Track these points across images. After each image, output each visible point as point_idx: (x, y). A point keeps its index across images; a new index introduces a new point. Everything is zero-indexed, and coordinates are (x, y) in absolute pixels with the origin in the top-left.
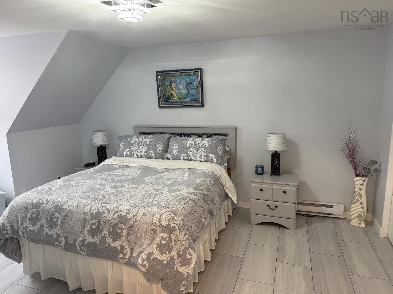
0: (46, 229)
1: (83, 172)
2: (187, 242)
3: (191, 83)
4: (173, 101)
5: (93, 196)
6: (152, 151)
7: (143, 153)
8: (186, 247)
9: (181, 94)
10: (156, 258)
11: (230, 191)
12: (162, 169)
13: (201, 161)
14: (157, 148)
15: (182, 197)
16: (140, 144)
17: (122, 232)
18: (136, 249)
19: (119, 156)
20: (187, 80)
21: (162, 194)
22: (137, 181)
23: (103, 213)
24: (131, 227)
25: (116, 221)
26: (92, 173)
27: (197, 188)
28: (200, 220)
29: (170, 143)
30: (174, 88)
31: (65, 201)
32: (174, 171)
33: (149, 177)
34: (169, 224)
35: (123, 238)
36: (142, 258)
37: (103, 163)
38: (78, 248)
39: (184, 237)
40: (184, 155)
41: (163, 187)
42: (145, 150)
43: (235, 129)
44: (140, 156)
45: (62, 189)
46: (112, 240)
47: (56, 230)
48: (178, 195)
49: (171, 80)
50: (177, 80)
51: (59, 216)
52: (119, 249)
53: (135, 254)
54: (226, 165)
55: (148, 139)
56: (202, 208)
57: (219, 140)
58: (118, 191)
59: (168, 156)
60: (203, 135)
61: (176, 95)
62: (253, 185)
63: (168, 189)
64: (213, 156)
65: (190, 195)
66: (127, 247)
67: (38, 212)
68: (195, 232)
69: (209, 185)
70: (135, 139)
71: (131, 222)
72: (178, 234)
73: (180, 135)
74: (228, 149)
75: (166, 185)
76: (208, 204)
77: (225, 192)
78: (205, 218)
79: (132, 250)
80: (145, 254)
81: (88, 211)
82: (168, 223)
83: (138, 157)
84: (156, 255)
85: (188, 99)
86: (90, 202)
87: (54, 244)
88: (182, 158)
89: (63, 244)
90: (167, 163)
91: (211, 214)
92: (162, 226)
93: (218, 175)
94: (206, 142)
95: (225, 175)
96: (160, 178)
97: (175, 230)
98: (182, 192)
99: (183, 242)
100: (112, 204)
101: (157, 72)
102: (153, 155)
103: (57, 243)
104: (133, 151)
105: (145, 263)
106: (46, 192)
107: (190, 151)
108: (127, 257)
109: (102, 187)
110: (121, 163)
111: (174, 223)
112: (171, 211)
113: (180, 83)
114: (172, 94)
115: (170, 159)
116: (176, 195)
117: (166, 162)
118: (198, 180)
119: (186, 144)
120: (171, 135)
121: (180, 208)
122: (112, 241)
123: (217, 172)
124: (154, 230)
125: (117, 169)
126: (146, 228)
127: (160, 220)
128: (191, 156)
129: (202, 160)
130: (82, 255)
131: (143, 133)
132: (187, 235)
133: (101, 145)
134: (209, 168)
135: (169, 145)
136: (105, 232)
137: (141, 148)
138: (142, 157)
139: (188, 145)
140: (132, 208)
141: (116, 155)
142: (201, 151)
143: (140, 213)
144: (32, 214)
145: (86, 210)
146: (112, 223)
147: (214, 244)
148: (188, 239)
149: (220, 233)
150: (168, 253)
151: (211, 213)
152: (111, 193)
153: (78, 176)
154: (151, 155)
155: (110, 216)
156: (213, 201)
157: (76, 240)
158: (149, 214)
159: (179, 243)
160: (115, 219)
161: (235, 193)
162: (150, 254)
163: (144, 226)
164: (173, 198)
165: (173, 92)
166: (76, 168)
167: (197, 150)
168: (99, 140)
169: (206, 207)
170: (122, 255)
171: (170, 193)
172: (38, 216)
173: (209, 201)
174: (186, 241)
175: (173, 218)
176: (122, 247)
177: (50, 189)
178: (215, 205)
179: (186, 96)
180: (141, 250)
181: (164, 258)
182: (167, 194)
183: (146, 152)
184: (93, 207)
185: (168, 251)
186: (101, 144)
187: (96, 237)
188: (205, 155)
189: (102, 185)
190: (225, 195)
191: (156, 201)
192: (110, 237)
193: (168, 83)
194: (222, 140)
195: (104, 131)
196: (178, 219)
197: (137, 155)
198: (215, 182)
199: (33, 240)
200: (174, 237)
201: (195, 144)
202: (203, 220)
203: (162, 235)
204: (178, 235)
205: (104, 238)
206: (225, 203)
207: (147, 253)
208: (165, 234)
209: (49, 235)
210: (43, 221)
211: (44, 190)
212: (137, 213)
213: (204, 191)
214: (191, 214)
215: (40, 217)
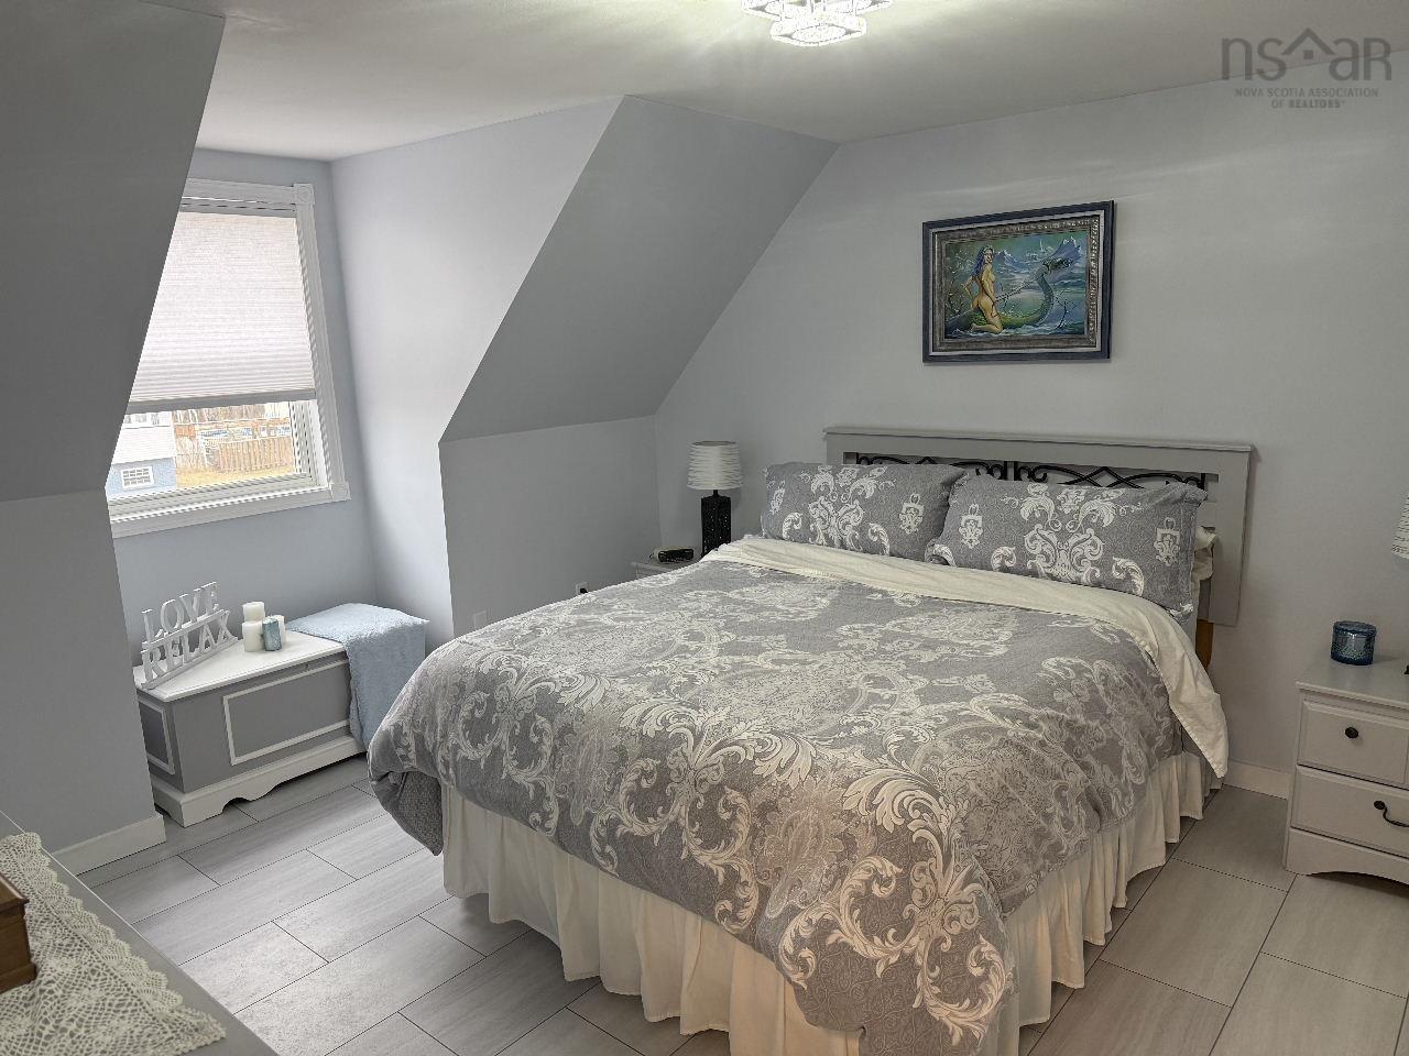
0: (509, 766)
1: (645, 582)
2: (972, 911)
3: (1061, 262)
4: (980, 334)
5: (659, 672)
6: (883, 525)
7: (849, 531)
8: (969, 928)
9: (1017, 305)
10: (845, 944)
11: (1200, 721)
12: (912, 598)
13: (1077, 582)
14: (901, 517)
15: (970, 725)
16: (840, 497)
17: (733, 819)
18: (780, 895)
19: (766, 537)
20: (1047, 250)
21: (892, 700)
22: (809, 636)
23: (679, 739)
24: (766, 810)
25: (718, 779)
26: (670, 589)
27: (1041, 694)
28: (1043, 829)
29: (952, 501)
30: (989, 287)
31: (570, 680)
32: (957, 612)
33: (856, 626)
34: (904, 828)
35: (739, 844)
36: (797, 932)
37: (712, 556)
38: (595, 844)
39: (962, 889)
40: (1006, 550)
41: (903, 674)
42: (855, 519)
43: (1247, 455)
44: (836, 539)
45: (569, 635)
46: (699, 841)
47: (536, 772)
48: (954, 717)
49: (981, 254)
50: (1003, 254)
51: (547, 725)
52: (721, 878)
53: (772, 913)
54: (1188, 607)
55: (870, 482)
56: (1056, 782)
57: (1166, 502)
58: (741, 665)
59: (942, 549)
60: (1095, 473)
61: (994, 313)
62: (1313, 707)
63: (921, 682)
64: (1131, 564)
65: (1006, 723)
66: (750, 881)
67: (491, 700)
68: (1017, 876)
69: (1101, 687)
70: (822, 479)
71: (766, 793)
72: (938, 873)
73: (1000, 469)
74: (1207, 538)
75: (915, 667)
76: (1085, 767)
77: (1175, 722)
78: (1067, 824)
79: (765, 894)
80: (810, 921)
81: (633, 726)
82: (900, 822)
83: (830, 543)
84: (848, 933)
85: (1045, 327)
86: (643, 692)
87: (528, 816)
88: (996, 563)
89: (552, 823)
90: (933, 578)
91: (1097, 809)
92: (878, 829)
93: (1147, 648)
94: (1105, 505)
95: (1179, 653)
96: (896, 635)
97: (928, 855)
98: (974, 706)
99: (954, 907)
100: (711, 713)
101: (928, 226)
102: (886, 541)
103: (537, 817)
104: (814, 520)
105: (806, 953)
106: (524, 640)
107: (1033, 539)
108: (746, 914)
109: (693, 645)
110: (771, 562)
111: (925, 828)
112: (919, 778)
113: (1017, 265)
114: (979, 310)
115: (946, 563)
116: (948, 714)
117: (931, 574)
118: (1050, 663)
119: (1019, 508)
120: (960, 469)
121: (957, 767)
122: (701, 846)
123: (1144, 633)
124: (848, 841)
125: (754, 583)
126: (818, 825)
127: (872, 807)
128: (1033, 557)
129: (1084, 579)
130: (606, 871)
131: (858, 454)
132: (976, 881)
133: (716, 492)
134: (1110, 613)
135: (948, 506)
136: (679, 809)
137: (842, 511)
138: (843, 546)
139: (1025, 514)
140: (775, 738)
141: (756, 531)
142: (1079, 543)
143: (803, 763)
144: (474, 708)
145: (629, 720)
146: (705, 780)
147: (1101, 927)
148: (980, 900)
149: (1138, 883)
150: (894, 936)
151: (1097, 806)
152: (717, 672)
153: (628, 595)
154: (876, 539)
155: (700, 756)
156: (1110, 754)
157: (589, 817)
158: (831, 775)
159: (939, 905)
160: (715, 767)
161: (1222, 732)
162: (825, 927)
163: (810, 815)
164: (932, 723)
165: (986, 302)
166: (634, 564)
167: (1063, 535)
168: (711, 474)
169: (1076, 777)
170: (728, 905)
171: (924, 702)
172: (488, 715)
173: (1092, 753)
174: (969, 907)
175: (923, 808)
176: (732, 876)
177: (535, 630)
178: (1118, 771)
179: (1036, 316)
180: (796, 902)
181: (879, 952)
182: (913, 704)
183: (862, 529)
184: (650, 712)
185: (892, 931)
186: (714, 487)
187: (651, 820)
188: (1096, 558)
189: (695, 636)
190: (1175, 733)
191: (864, 723)
192: (694, 830)
193: (968, 267)
194: (1181, 500)
195: (727, 443)
196: (945, 817)
197: (826, 535)
198: (1126, 678)
199: (470, 793)
200: (920, 881)
201: (1056, 510)
202: (1057, 829)
203: (876, 862)
204: (939, 876)
205: (675, 829)
206: (1174, 766)
207: (816, 917)
208: (888, 864)
209: (515, 785)
210: (503, 736)
211: (517, 631)
212: (791, 761)
213: (1073, 711)
214: (999, 801)
215: (494, 721)
